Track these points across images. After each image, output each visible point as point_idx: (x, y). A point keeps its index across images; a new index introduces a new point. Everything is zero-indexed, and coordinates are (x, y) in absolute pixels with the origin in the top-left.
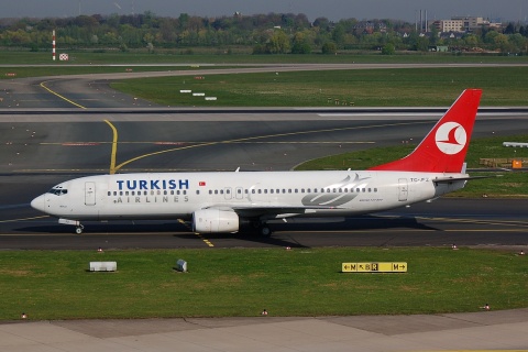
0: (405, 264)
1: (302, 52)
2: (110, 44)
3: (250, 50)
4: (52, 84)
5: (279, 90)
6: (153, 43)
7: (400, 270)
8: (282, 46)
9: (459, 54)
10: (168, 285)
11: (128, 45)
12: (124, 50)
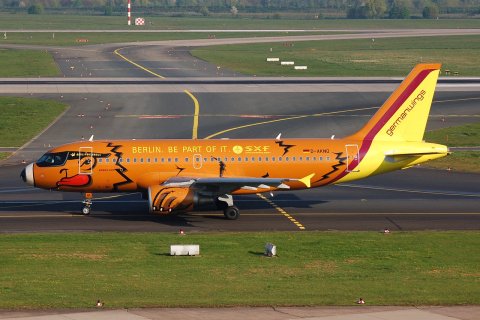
1: (401, 16)
2: (190, 8)
3: (344, 14)
4: (128, 51)
5: (376, 59)
6: (237, 7)
8: (378, 10)
10: (255, 271)
11: (210, 9)
12: (205, 15)
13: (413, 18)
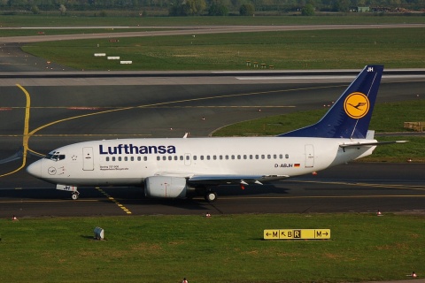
0: (328, 231)
1: (219, 14)
2: (21, 7)
3: (166, 12)
5: (197, 53)
6: (65, 5)
7: (323, 237)
8: (198, 8)
9: (381, 15)
10: (85, 254)
11: (40, 7)
12: (35, 13)
13: (231, 15)
